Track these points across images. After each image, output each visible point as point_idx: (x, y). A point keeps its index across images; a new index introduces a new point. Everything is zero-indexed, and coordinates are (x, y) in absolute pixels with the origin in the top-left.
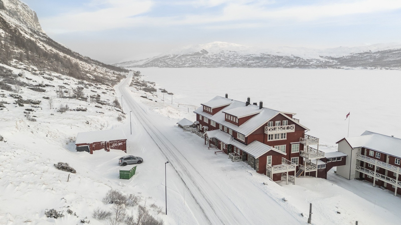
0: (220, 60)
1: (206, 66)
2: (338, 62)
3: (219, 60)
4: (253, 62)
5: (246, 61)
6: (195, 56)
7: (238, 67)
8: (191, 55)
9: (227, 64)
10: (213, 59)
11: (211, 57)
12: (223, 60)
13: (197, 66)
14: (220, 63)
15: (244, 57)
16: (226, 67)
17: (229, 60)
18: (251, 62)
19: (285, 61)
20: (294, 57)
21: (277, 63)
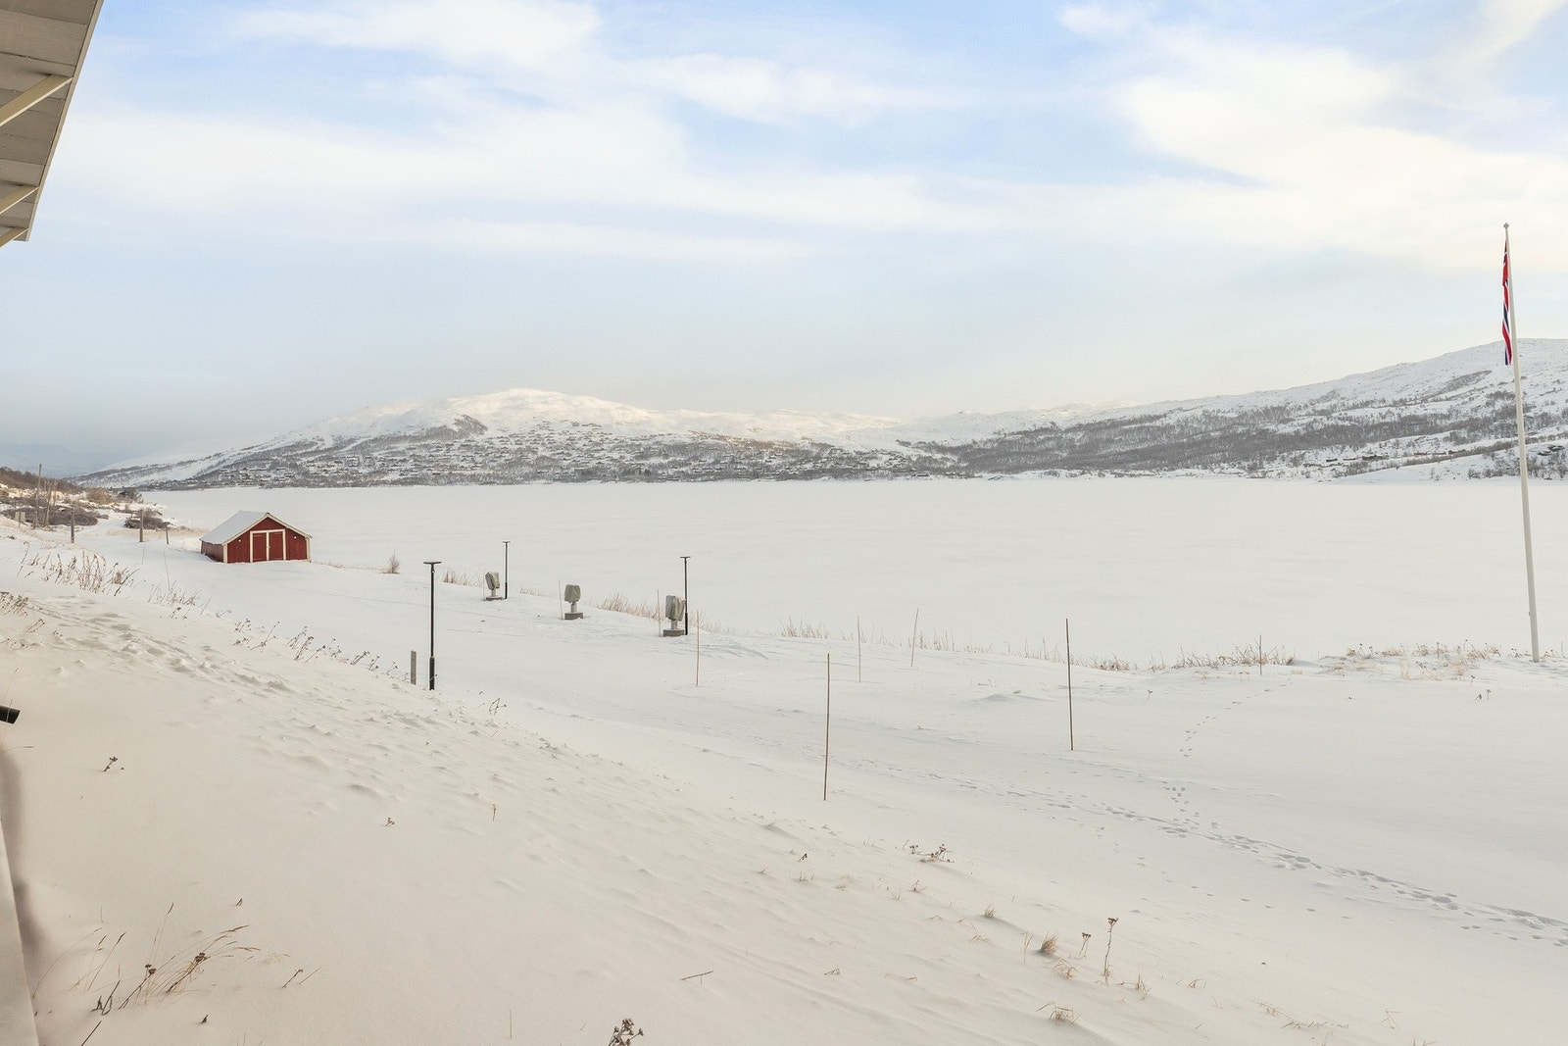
0: (535, 457)
1: (474, 479)
2: (960, 461)
3: (531, 457)
4: (665, 461)
5: (637, 458)
6: (429, 442)
7: (605, 479)
8: (414, 439)
9: (562, 468)
10: (506, 450)
11: (498, 444)
12: (547, 454)
13: (437, 479)
14: (532, 466)
15: (630, 443)
16: (558, 480)
17: (570, 455)
18: (655, 461)
19: (783, 457)
20: (813, 444)
21: (755, 465)
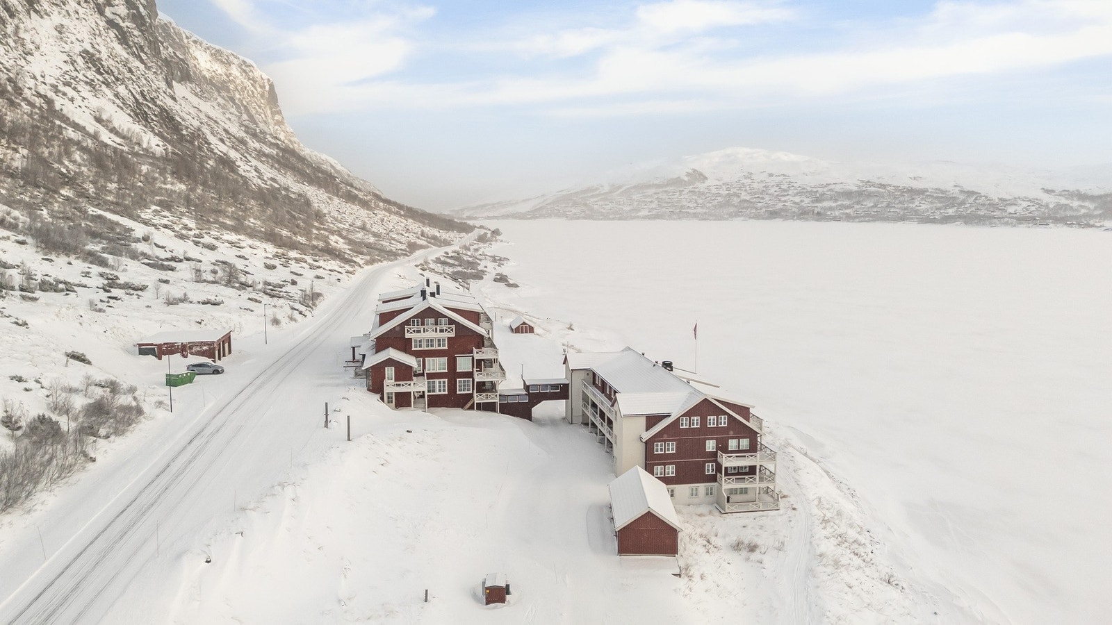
0: (739, 200)
1: (695, 215)
2: (1096, 208)
3: (736, 200)
4: (834, 205)
5: (813, 202)
6: (668, 189)
7: (786, 218)
8: (658, 186)
9: (757, 209)
10: (719, 195)
11: (714, 190)
12: (748, 198)
13: (672, 215)
14: (736, 207)
15: (809, 189)
16: (753, 218)
17: (763, 198)
18: (826, 204)
19: (931, 203)
20: (962, 191)
21: (905, 209)
